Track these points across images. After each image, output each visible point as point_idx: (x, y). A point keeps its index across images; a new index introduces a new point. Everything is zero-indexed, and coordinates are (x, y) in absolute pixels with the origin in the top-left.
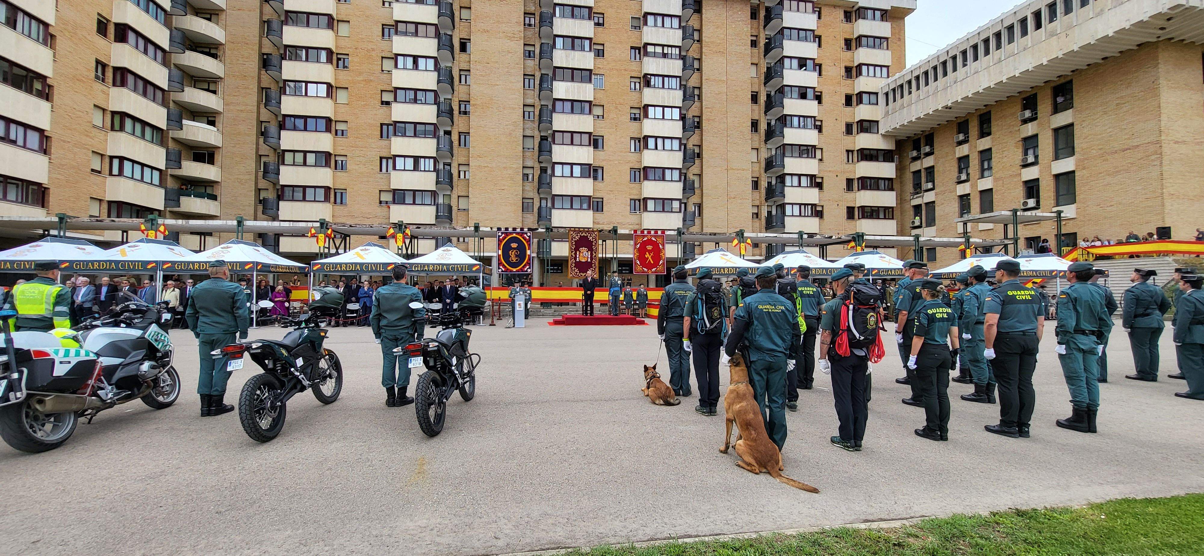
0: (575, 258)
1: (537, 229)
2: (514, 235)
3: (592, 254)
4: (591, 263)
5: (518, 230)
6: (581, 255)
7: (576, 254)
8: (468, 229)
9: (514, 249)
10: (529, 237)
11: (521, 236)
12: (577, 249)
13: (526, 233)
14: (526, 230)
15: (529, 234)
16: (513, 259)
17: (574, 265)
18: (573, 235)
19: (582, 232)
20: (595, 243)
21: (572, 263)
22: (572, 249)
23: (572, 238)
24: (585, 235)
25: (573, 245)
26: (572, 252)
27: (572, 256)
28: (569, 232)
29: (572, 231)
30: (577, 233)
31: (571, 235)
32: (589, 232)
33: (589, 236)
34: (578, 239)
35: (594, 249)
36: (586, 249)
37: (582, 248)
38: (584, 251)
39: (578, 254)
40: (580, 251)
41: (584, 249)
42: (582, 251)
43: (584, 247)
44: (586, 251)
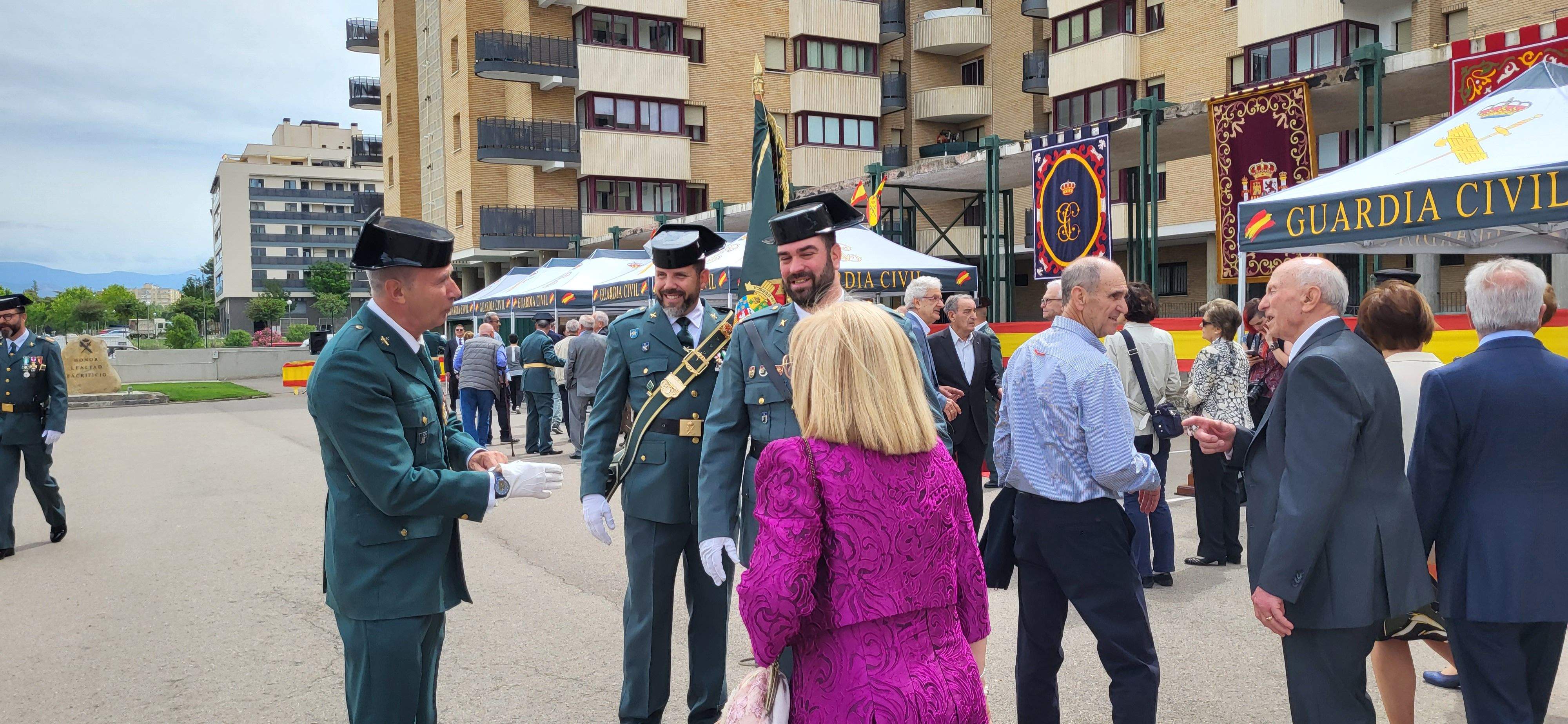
2: (1069, 155)
5: (1078, 137)
6: (1256, 189)
7: (1237, 190)
9: (1068, 198)
10: (1104, 152)
11: (1084, 153)
12: (1239, 171)
14: (1095, 131)
15: (1102, 144)
16: (1067, 231)
17: (1232, 231)
18: (1223, 119)
19: (1252, 100)
20: (1300, 136)
21: (1226, 226)
22: (1224, 171)
23: (1221, 130)
24: (1263, 110)
25: (1227, 157)
26: (1224, 184)
27: (1225, 199)
28: (1210, 109)
29: (1218, 105)
30: (1234, 109)
31: (1216, 122)
32: (1274, 96)
33: (1277, 113)
34: (1240, 130)
35: (1298, 159)
36: (1269, 167)
37: (1255, 165)
38: (1265, 174)
39: (1245, 187)
40: (1250, 178)
41: (1262, 166)
42: (1256, 177)
43: (1264, 161)
44: (1270, 175)
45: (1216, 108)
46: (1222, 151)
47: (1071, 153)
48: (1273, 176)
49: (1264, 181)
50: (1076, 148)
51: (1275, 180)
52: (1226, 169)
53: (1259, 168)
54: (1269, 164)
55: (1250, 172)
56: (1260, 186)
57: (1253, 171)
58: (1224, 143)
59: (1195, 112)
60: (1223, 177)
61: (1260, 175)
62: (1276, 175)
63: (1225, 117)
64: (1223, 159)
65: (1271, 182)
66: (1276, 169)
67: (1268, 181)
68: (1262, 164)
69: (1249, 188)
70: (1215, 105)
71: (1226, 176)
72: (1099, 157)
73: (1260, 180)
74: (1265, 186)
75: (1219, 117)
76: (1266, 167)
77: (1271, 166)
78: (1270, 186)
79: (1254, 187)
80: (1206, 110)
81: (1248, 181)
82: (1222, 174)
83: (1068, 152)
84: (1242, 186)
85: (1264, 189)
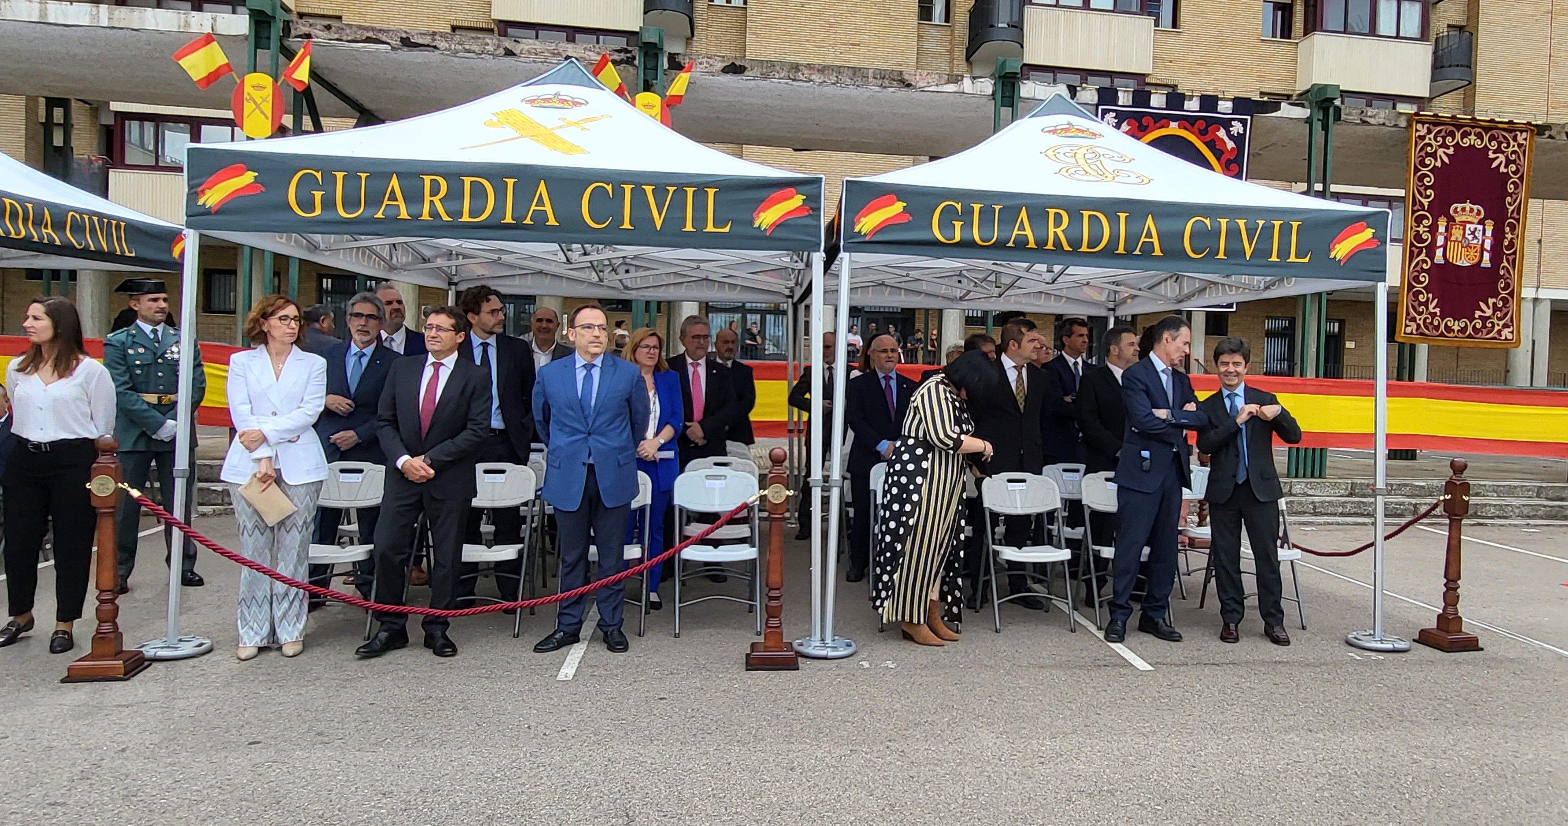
0: (1431, 251)
1: (1276, 107)
2: (1173, 128)
3: (1498, 235)
4: (1493, 275)
5: (1192, 106)
6: (1457, 233)
7: (1433, 229)
8: (967, 85)
10: (1239, 140)
11: (1202, 134)
12: (1440, 208)
13: (1226, 124)
14: (1225, 106)
15: (1237, 128)
17: (1425, 278)
18: (1427, 141)
19: (1467, 129)
20: (1516, 186)
21: (1417, 271)
22: (1421, 204)
23: (1423, 153)
24: (1478, 144)
25: (1427, 188)
26: (1419, 220)
27: (1418, 237)
28: (1410, 125)
29: (1423, 123)
30: (1443, 134)
31: (1416, 142)
32: (1493, 132)
33: (1495, 152)
34: (1446, 160)
35: (1511, 208)
36: (1476, 211)
37: (1460, 206)
38: (1470, 219)
39: (1442, 229)
40: (1451, 220)
41: (1468, 209)
42: (1458, 219)
43: (1470, 203)
44: (1476, 221)
45: (1419, 126)
46: (1421, 178)
47: (1180, 127)
48: (1479, 223)
49: (1468, 226)
50: (1188, 122)
51: (1480, 227)
52: (1425, 202)
53: (1463, 209)
54: (1475, 207)
55: (1451, 212)
56: (1462, 232)
57: (1455, 211)
58: (1424, 171)
59: (1387, 123)
60: (1418, 210)
61: (1464, 218)
62: (1481, 222)
63: (1430, 139)
64: (1421, 189)
65: (1476, 229)
66: (1482, 216)
67: (1472, 227)
68: (1468, 206)
69: (1447, 230)
70: (1418, 122)
71: (1423, 210)
72: (1230, 145)
73: (1464, 224)
74: (1468, 232)
75: (1422, 138)
76: (1472, 210)
77: (1479, 211)
78: (1473, 233)
79: (1453, 231)
80: (1403, 124)
81: (1448, 222)
82: (1417, 207)
83: (1174, 125)
84: (1438, 226)
85: (1467, 236)
